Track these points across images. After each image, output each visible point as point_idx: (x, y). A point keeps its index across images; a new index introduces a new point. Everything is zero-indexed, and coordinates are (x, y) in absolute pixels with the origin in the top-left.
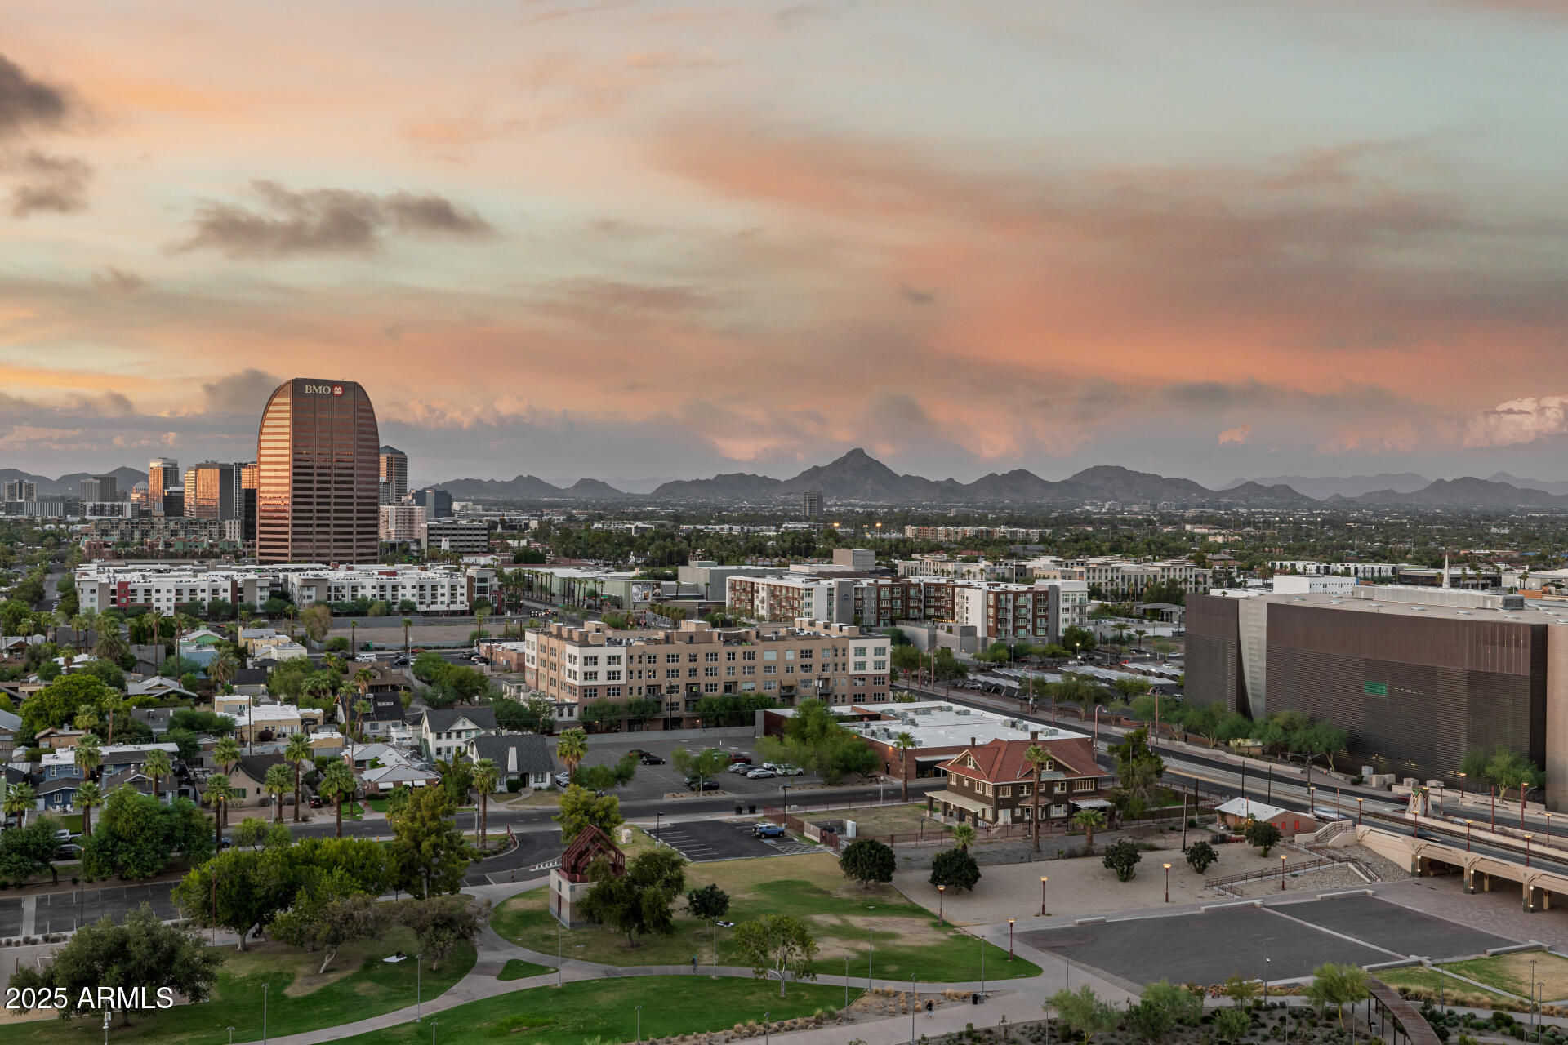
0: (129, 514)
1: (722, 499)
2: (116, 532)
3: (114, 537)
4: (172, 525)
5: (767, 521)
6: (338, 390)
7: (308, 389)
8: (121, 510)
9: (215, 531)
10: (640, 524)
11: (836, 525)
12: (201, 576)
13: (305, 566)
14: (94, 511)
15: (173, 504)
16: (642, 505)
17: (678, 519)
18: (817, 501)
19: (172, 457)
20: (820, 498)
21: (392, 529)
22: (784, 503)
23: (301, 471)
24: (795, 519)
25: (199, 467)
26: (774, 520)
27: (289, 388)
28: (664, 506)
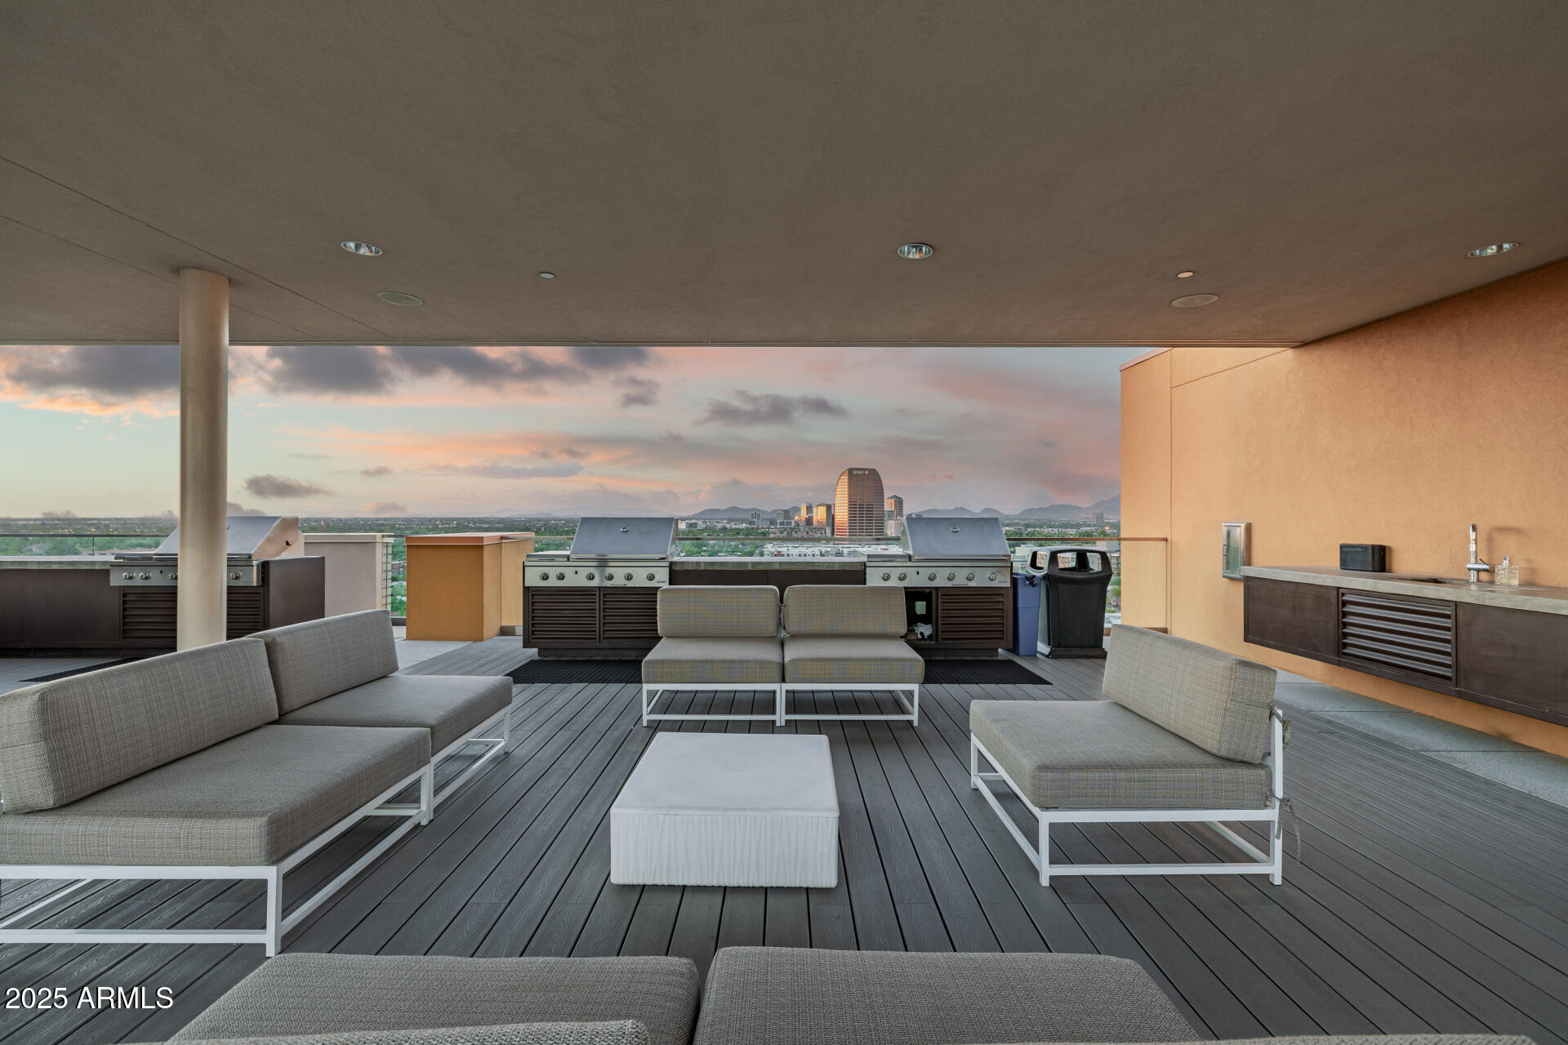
0: (793, 525)
1: (1053, 516)
2: (785, 532)
3: (785, 534)
4: (806, 529)
5: (1072, 526)
6: (867, 472)
7: (855, 472)
8: (790, 523)
9: (823, 532)
10: (1007, 528)
11: (1107, 528)
12: (810, 549)
13: (850, 546)
14: (781, 524)
15: (809, 521)
16: (1013, 519)
17: (1027, 526)
18: (1100, 517)
19: (810, 502)
20: (1102, 516)
21: (893, 531)
22: (1085, 518)
23: (852, 507)
24: (1089, 526)
25: (818, 505)
26: (1077, 526)
27: (847, 472)
28: (1022, 520)
